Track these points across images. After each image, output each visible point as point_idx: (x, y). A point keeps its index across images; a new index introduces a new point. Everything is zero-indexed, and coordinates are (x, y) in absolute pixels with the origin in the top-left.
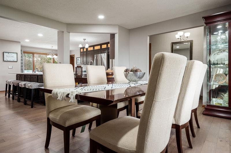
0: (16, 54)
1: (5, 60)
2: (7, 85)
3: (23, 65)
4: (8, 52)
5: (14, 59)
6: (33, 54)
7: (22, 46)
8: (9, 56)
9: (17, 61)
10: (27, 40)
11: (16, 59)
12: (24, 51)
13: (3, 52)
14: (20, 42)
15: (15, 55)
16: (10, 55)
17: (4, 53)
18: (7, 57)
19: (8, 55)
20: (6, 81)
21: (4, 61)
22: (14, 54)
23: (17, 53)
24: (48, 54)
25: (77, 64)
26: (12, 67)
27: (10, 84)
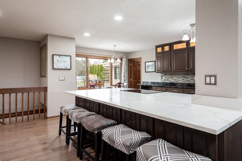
0: (70, 57)
2: (62, 115)
4: (59, 55)
5: (65, 66)
6: (87, 58)
7: (77, 47)
10: (87, 34)
11: (70, 65)
13: (53, 55)
14: (75, 39)
15: (68, 59)
18: (58, 63)
19: (58, 60)
21: (53, 69)
23: (71, 56)
25: (146, 72)
26: (64, 79)
27: (70, 117)
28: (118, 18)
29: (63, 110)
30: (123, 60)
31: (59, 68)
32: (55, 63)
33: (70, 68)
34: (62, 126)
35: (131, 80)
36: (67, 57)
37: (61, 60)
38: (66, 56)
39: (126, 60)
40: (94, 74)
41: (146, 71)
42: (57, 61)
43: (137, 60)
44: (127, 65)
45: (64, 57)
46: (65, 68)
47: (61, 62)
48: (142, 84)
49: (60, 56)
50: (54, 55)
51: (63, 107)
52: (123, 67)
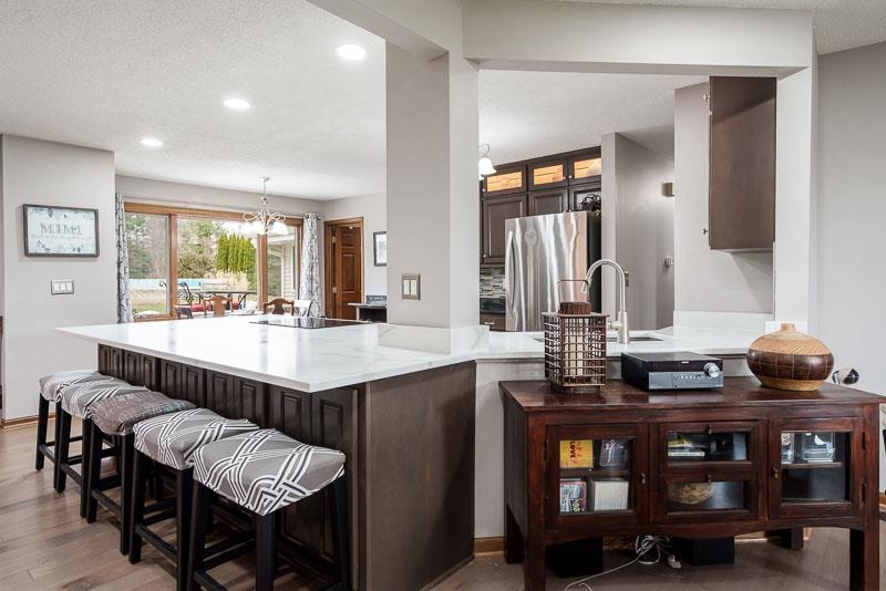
0: (93, 215)
1: (30, 251)
2: (44, 404)
3: (122, 272)
4: (50, 208)
5: (76, 247)
6: (170, 215)
7: (121, 178)
8: (55, 228)
9: (96, 255)
10: (151, 142)
11: (93, 241)
12: (129, 200)
13: (25, 208)
14: (111, 152)
15: (86, 222)
16: (62, 221)
17: (30, 210)
18: (45, 235)
19: (47, 223)
20: (42, 382)
21: (27, 254)
22: (81, 214)
23: (96, 212)
24: (248, 216)
25: (376, 264)
26: (70, 288)
27: (64, 407)
28: (237, 104)
29: (48, 385)
30: (305, 224)
31: (51, 252)
32: (33, 236)
33: (93, 251)
34: (47, 441)
35: (335, 290)
36: (81, 215)
37: (58, 226)
38: (76, 210)
39: (315, 225)
40: (235, 270)
41: (378, 262)
42: (43, 227)
43: (355, 226)
44: (318, 241)
45: (70, 214)
46: (76, 252)
47: (59, 231)
48: (364, 303)
49: (54, 211)
50: (29, 206)
51: (49, 377)
52: (304, 248)
